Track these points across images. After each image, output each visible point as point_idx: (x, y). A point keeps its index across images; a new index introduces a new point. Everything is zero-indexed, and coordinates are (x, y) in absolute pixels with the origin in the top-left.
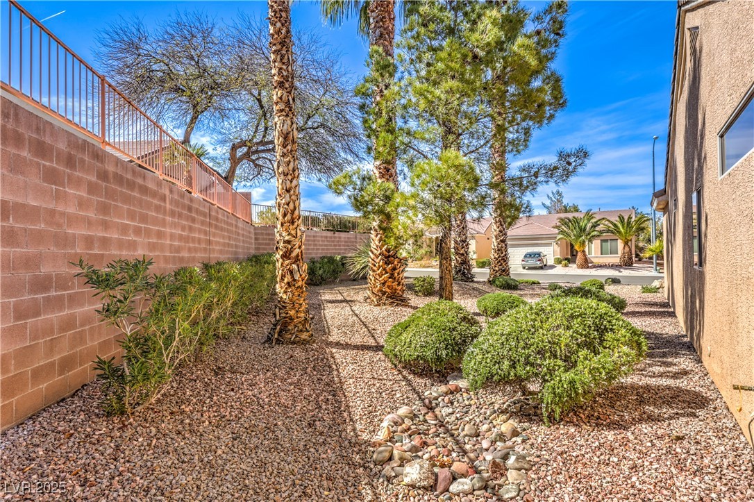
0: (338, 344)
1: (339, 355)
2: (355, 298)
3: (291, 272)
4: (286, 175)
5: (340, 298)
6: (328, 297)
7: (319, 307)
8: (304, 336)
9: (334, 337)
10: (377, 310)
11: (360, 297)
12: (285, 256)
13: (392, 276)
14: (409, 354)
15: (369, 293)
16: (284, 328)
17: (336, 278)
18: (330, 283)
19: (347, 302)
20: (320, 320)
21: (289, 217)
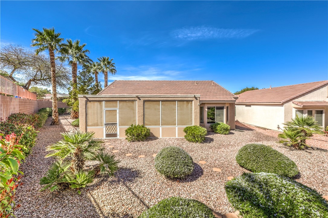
0: (64, 125)
1: (64, 126)
2: (68, 118)
3: (55, 114)
4: (55, 100)
5: (64, 118)
6: (61, 118)
7: (59, 120)
8: (58, 124)
9: (63, 124)
10: (72, 120)
11: (69, 118)
12: (54, 112)
13: (76, 114)
14: (74, 124)
15: (71, 117)
16: (54, 123)
17: (63, 113)
18: (61, 114)
19: (66, 119)
20: (60, 122)
21: (55, 106)
